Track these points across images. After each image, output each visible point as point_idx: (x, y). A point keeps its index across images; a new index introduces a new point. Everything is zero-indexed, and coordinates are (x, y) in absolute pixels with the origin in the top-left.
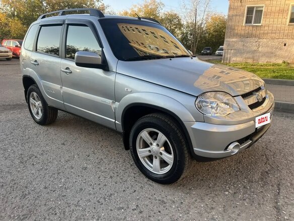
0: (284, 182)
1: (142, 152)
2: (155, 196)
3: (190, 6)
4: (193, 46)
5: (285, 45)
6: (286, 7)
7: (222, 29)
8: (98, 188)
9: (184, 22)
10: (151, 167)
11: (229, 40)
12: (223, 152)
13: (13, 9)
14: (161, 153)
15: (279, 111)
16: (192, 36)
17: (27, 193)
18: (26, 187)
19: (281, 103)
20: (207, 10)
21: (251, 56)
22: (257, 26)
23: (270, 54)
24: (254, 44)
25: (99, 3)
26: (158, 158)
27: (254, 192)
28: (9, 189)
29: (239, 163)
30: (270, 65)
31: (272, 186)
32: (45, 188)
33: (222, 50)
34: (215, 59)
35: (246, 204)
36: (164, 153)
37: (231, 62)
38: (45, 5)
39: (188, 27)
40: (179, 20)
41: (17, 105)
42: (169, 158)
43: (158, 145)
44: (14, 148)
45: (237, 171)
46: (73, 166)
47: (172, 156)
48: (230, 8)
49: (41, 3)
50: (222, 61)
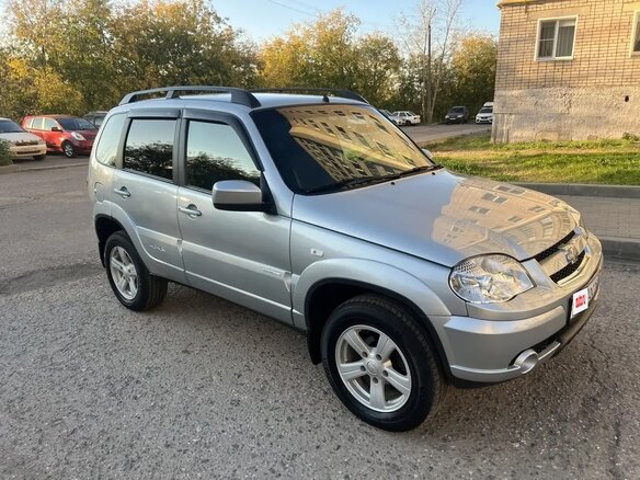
0: (627, 418)
1: (347, 370)
2: (378, 456)
3: (416, 22)
4: (426, 106)
5: (627, 99)
6: (625, 19)
7: (488, 65)
8: (267, 443)
9: (404, 55)
10: (368, 399)
11: (504, 93)
12: (506, 370)
13: (40, 49)
14: (386, 373)
15: (616, 259)
16: (423, 84)
17: (134, 457)
18: (131, 446)
19: (620, 243)
20: (453, 25)
21: (553, 126)
22: (563, 61)
23: (596, 121)
24: (559, 99)
25: (221, 25)
26: (380, 381)
27: (569, 443)
28: (99, 450)
29: (539, 380)
30: (596, 145)
31: (606, 428)
32: (168, 446)
33: (489, 110)
34: (475, 134)
35: (555, 467)
36: (392, 372)
37: (512, 141)
38: (108, 36)
39: (413, 64)
40: (393, 52)
41: (79, 266)
42: (403, 382)
43: (379, 357)
44: (92, 364)
45: (534, 398)
46: (213, 398)
47: (407, 379)
48: (503, 26)
49: (100, 32)
50: (492, 140)
